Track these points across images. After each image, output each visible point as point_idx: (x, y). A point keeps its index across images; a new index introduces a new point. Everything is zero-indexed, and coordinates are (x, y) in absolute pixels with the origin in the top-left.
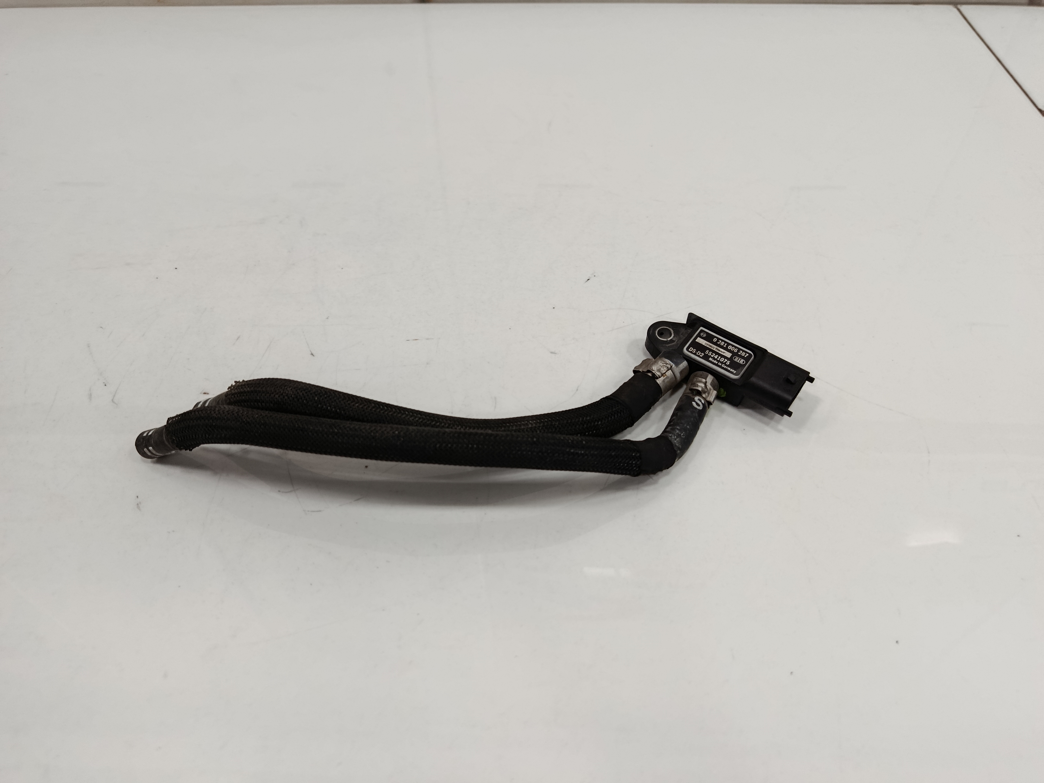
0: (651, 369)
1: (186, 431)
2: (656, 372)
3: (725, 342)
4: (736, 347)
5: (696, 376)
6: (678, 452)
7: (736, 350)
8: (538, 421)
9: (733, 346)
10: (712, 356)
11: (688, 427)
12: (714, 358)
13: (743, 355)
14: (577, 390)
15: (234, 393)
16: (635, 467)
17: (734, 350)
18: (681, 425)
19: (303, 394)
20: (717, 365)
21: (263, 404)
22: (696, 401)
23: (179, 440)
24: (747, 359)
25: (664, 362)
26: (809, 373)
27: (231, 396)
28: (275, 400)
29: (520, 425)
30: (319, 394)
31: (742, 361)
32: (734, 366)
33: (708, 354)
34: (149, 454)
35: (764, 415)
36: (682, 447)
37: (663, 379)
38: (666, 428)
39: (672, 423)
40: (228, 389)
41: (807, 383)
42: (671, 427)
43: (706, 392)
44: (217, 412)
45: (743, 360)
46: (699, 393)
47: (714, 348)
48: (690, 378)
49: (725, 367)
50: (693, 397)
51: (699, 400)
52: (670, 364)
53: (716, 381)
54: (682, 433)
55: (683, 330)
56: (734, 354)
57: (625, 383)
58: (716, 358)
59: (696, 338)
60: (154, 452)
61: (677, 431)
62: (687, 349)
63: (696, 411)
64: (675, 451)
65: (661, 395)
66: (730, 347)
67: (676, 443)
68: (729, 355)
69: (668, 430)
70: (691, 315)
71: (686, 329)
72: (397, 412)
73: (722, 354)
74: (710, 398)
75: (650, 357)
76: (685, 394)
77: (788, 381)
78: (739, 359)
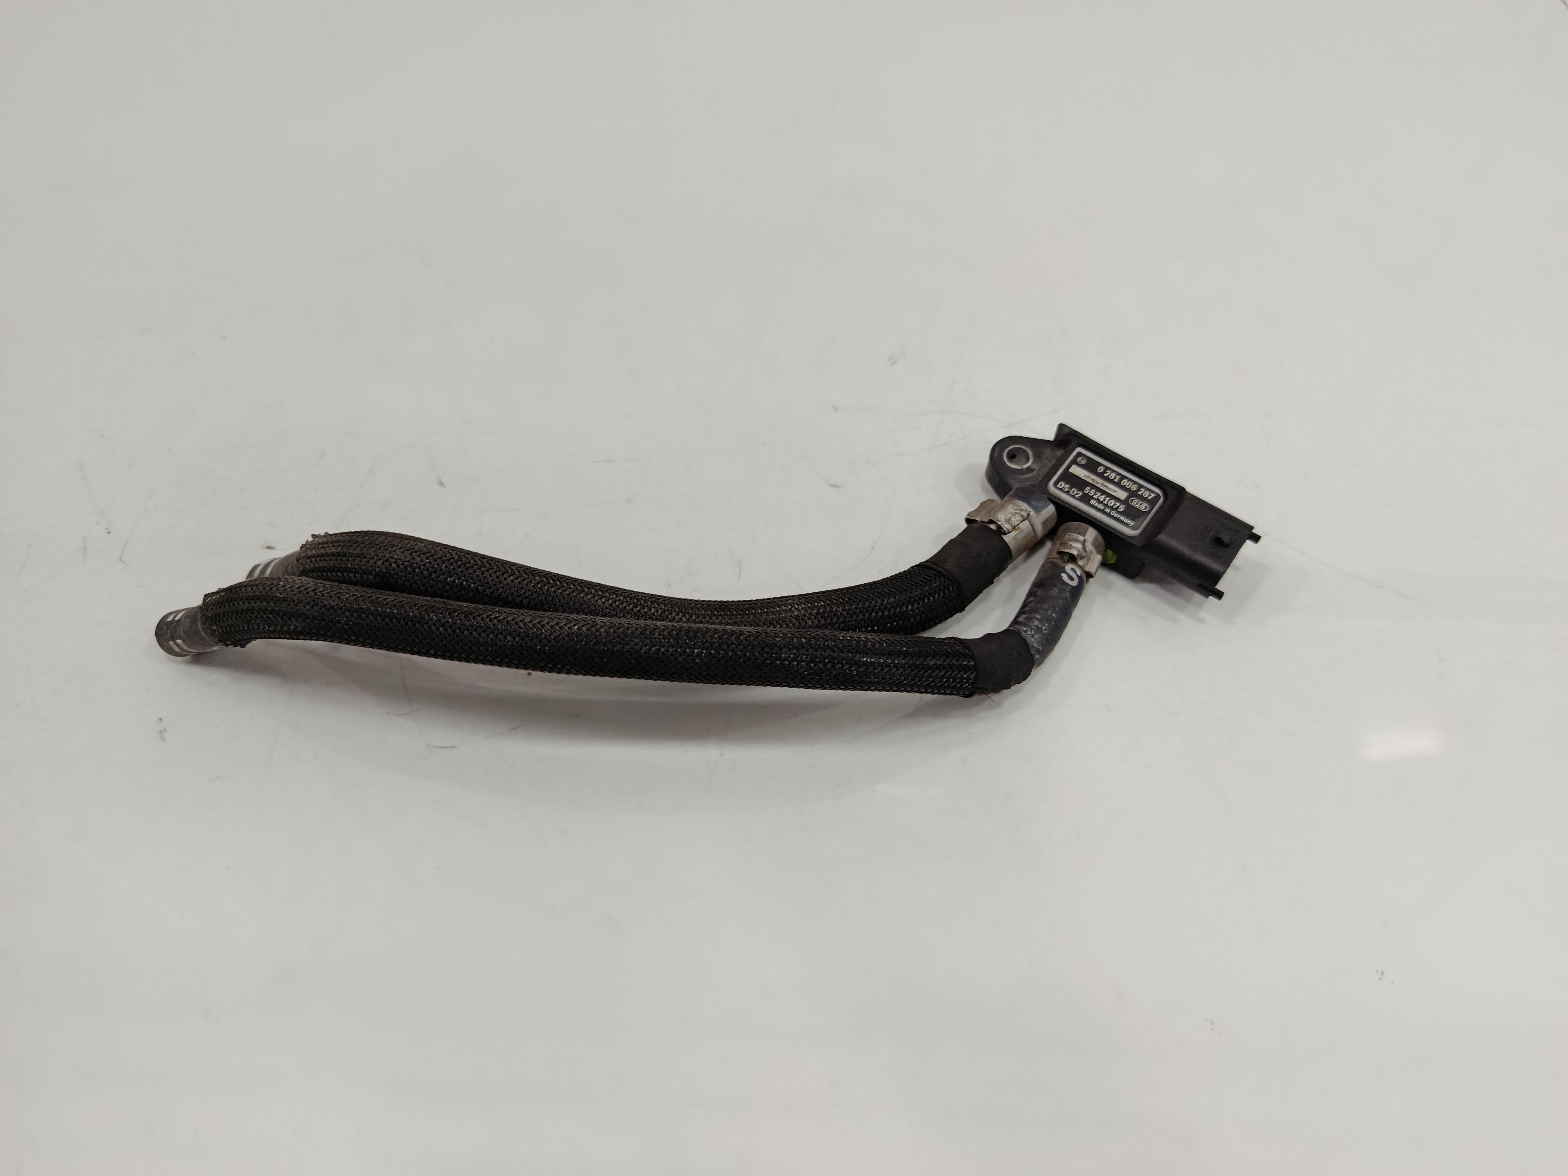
0: (995, 519)
1: (234, 618)
2: (1005, 525)
3: (1119, 474)
4: (1135, 483)
5: (1068, 530)
6: (1037, 656)
7: (1134, 488)
8: (810, 605)
9: (1130, 480)
10: (1094, 496)
11: (1054, 615)
12: (1098, 500)
13: (1145, 495)
14: (873, 549)
15: (311, 555)
16: (966, 683)
17: (1130, 488)
18: (1043, 612)
19: (422, 561)
20: (1103, 511)
21: (357, 575)
22: (1067, 572)
23: (223, 631)
24: (1153, 502)
25: (1017, 506)
26: (1252, 528)
27: (306, 560)
28: (377, 569)
29: (780, 612)
30: (449, 560)
31: (1143, 506)
32: (1131, 513)
33: (1088, 493)
34: (177, 650)
35: (1176, 593)
36: (1042, 650)
37: (1014, 535)
38: (1018, 616)
39: (1027, 609)
40: (301, 548)
41: (1249, 543)
42: (1026, 615)
43: (1084, 557)
44: (281, 589)
45: (1145, 505)
46: (1073, 559)
47: (1099, 482)
48: (1058, 533)
49: (1116, 515)
50: (1063, 565)
51: (1073, 570)
52: (1026, 510)
53: (1101, 540)
54: (1044, 625)
55: (1048, 452)
56: (1133, 494)
57: (951, 540)
58: (1101, 500)
59: (1069, 466)
60: (185, 647)
61: (1036, 623)
62: (1056, 484)
63: (1067, 589)
64: (1032, 656)
65: (1010, 561)
66: (1125, 482)
67: (1034, 642)
68: (1122, 495)
69: (1020, 619)
70: (1062, 427)
71: (1053, 450)
72: (577, 589)
73: (1112, 493)
74: (1090, 567)
75: (995, 497)
76: (1050, 560)
77: (1219, 542)
78: (1138, 502)
